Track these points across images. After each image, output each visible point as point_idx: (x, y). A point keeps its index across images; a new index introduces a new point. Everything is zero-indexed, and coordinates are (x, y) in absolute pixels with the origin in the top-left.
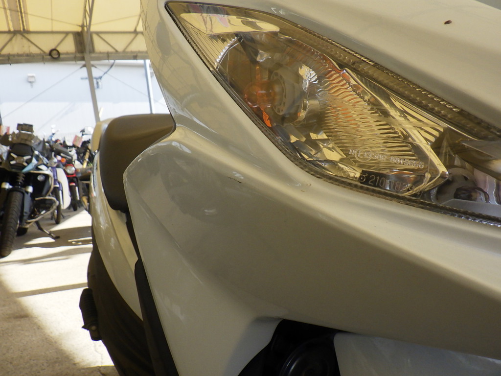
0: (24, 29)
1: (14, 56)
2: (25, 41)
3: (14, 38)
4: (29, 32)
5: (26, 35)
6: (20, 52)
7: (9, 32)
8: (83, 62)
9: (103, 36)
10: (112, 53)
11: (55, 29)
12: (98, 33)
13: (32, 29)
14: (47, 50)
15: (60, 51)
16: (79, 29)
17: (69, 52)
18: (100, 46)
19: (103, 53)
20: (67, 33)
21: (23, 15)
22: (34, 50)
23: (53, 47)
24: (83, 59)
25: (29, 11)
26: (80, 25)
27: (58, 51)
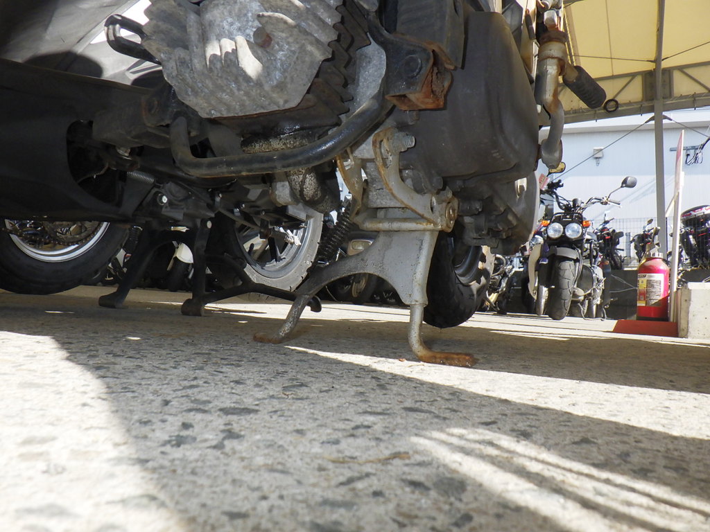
8: (651, 114)
9: (689, 71)
10: (700, 95)
12: (681, 69)
15: (619, 102)
16: (651, 66)
17: (633, 101)
18: (682, 86)
19: (686, 97)
20: (633, 75)
23: (611, 97)
24: (651, 110)
26: (653, 59)
27: (616, 102)
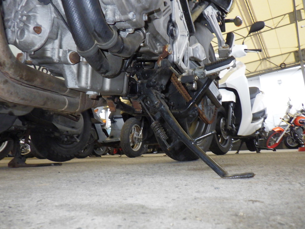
0: (267, 57)
1: (262, 71)
2: (268, 62)
3: (262, 63)
4: (269, 58)
5: (268, 59)
6: (265, 68)
7: (260, 60)
8: (300, 67)
11: (283, 53)
13: (271, 56)
14: (279, 64)
16: (297, 49)
17: (291, 63)
20: (290, 53)
21: (265, 50)
22: (273, 66)
23: (282, 62)
24: (299, 65)
25: (268, 47)
26: (297, 46)
27: (285, 64)
